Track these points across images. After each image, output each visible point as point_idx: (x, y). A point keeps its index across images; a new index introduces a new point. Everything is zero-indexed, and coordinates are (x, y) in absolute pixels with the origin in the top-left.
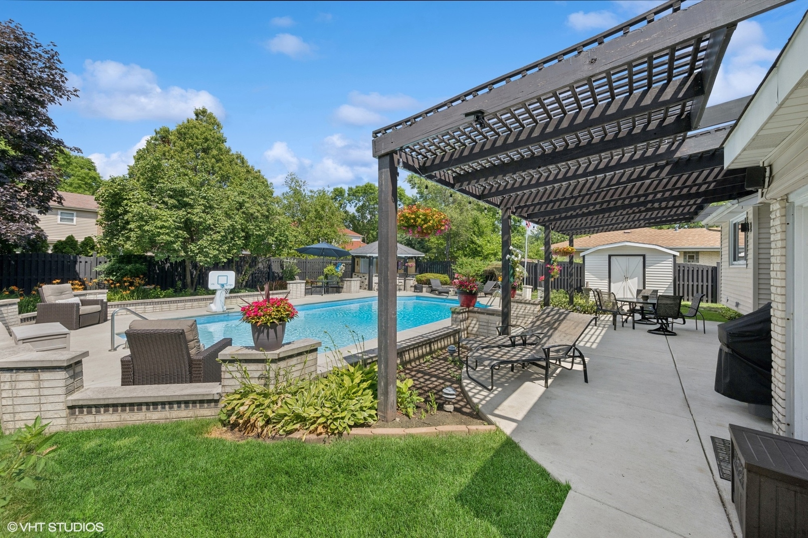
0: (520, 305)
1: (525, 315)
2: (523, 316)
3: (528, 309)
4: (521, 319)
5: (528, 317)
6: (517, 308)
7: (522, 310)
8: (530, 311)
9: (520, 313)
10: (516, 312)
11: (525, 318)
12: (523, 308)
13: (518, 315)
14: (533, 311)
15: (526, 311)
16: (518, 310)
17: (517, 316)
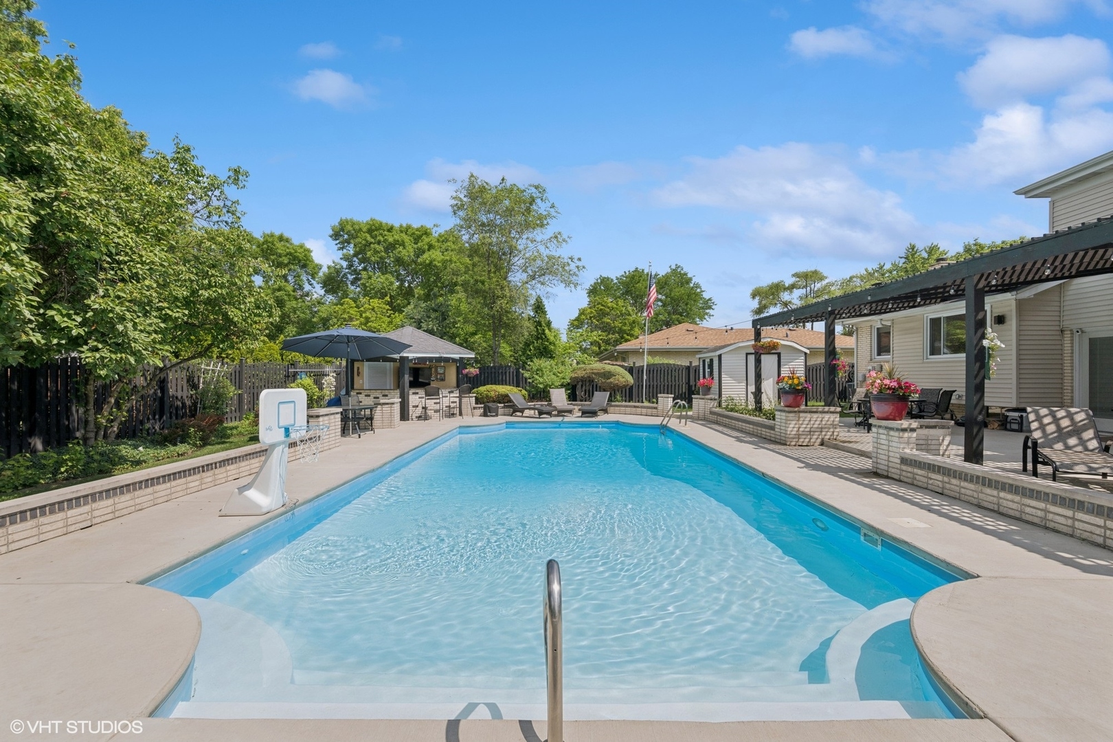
0: (815, 416)
1: (822, 428)
2: (819, 430)
3: (826, 419)
4: (817, 433)
5: (826, 430)
6: (810, 421)
7: (818, 422)
8: (829, 423)
9: (815, 426)
10: (809, 426)
11: (821, 432)
12: (819, 419)
13: (812, 430)
14: (833, 421)
15: (824, 423)
16: (812, 422)
17: (810, 431)
